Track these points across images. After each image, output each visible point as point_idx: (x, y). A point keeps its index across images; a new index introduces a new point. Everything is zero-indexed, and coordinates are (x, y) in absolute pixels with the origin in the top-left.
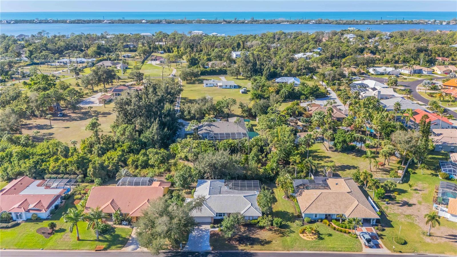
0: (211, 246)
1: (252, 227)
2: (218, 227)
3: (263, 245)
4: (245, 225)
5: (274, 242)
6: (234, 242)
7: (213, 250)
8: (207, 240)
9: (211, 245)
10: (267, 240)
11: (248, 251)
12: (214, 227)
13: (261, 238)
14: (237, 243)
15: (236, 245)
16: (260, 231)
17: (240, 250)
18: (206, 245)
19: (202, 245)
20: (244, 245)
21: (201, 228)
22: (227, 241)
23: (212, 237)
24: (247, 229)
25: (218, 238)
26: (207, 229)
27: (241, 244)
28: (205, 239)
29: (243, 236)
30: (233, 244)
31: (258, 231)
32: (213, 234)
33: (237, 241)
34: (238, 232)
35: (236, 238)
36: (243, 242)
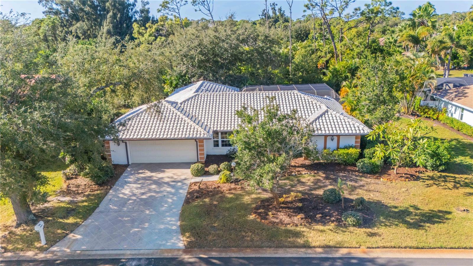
0: (183, 234)
1: (341, 170)
2: (218, 172)
4: (314, 167)
5: (458, 214)
6: (283, 216)
7: (189, 248)
8: (170, 209)
9: (183, 230)
11: (358, 253)
12: (207, 174)
13: (391, 203)
14: (296, 218)
15: (297, 226)
16: (377, 181)
17: (319, 247)
18: (161, 229)
19: (143, 228)
20: (331, 227)
21: (160, 175)
22: (255, 213)
23: (194, 200)
24: (324, 175)
25: (215, 203)
26: (179, 179)
27: (317, 222)
28: (164, 208)
29: (317, 196)
30: (282, 222)
31: (369, 180)
32: (197, 192)
33: (293, 212)
34: (292, 186)
35: (291, 202)
36: (324, 215)
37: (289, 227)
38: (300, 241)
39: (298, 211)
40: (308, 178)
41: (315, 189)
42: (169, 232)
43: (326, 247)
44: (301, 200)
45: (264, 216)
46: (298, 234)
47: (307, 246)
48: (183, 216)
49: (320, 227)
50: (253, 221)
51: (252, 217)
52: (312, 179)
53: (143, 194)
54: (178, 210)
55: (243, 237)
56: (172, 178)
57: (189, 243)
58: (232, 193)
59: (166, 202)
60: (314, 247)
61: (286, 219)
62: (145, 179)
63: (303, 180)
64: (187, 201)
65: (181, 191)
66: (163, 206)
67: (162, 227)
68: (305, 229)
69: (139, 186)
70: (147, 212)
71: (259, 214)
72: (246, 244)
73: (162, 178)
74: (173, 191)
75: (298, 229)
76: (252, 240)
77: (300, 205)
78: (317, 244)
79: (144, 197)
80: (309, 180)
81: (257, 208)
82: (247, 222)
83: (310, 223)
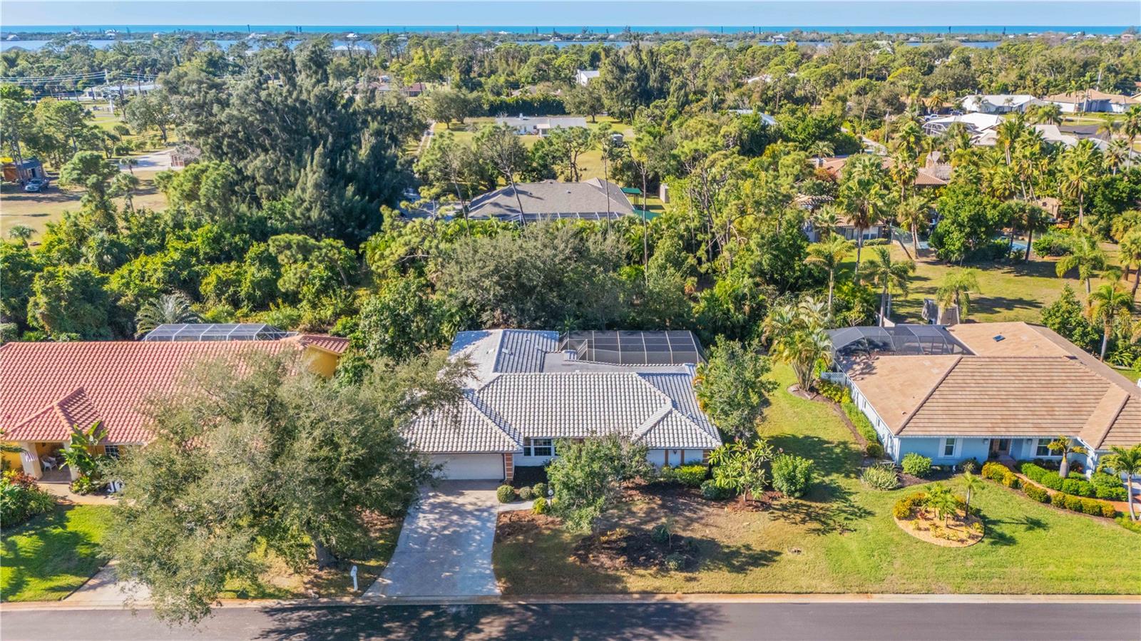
0: (498, 577)
1: (682, 495)
2: (532, 497)
3: (740, 569)
4: (651, 489)
5: (787, 555)
6: (604, 559)
7: (506, 594)
8: (480, 550)
9: (498, 575)
10: (757, 548)
11: (674, 599)
12: (517, 499)
13: (725, 541)
14: (618, 561)
15: (617, 570)
16: (720, 511)
17: (636, 593)
18: (474, 574)
19: (455, 573)
20: (652, 572)
21: (460, 500)
22: (575, 555)
23: (505, 538)
24: (660, 502)
25: (530, 541)
26: (484, 507)
27: (639, 565)
28: (472, 548)
29: (647, 532)
30: (602, 565)
31: (710, 510)
32: (509, 526)
33: (617, 554)
34: (620, 518)
35: (615, 542)
36: (649, 557)
37: (611, 572)
38: (619, 586)
39: (622, 552)
40: (640, 505)
41: (646, 523)
42: (483, 577)
43: (644, 593)
44: (627, 539)
45: (584, 559)
46: (618, 579)
47: (625, 592)
48: (495, 558)
49: (642, 572)
50: (573, 564)
51: (571, 559)
52: (645, 507)
53: (445, 528)
54: (488, 550)
55: (562, 582)
56: (475, 504)
57: (506, 589)
58: (549, 529)
59: (474, 540)
60: (632, 593)
61: (608, 563)
62: (442, 505)
63: (634, 509)
64: (498, 539)
65: (489, 525)
66: (471, 545)
67: (475, 571)
68: (625, 574)
69: (437, 516)
70: (455, 552)
71: (579, 556)
72: (563, 591)
73: (463, 505)
74: (479, 524)
75: (618, 573)
76: (570, 586)
77: (624, 544)
78: (635, 590)
79: (446, 532)
80: (641, 509)
81: (577, 549)
82: (565, 565)
83: (631, 567)
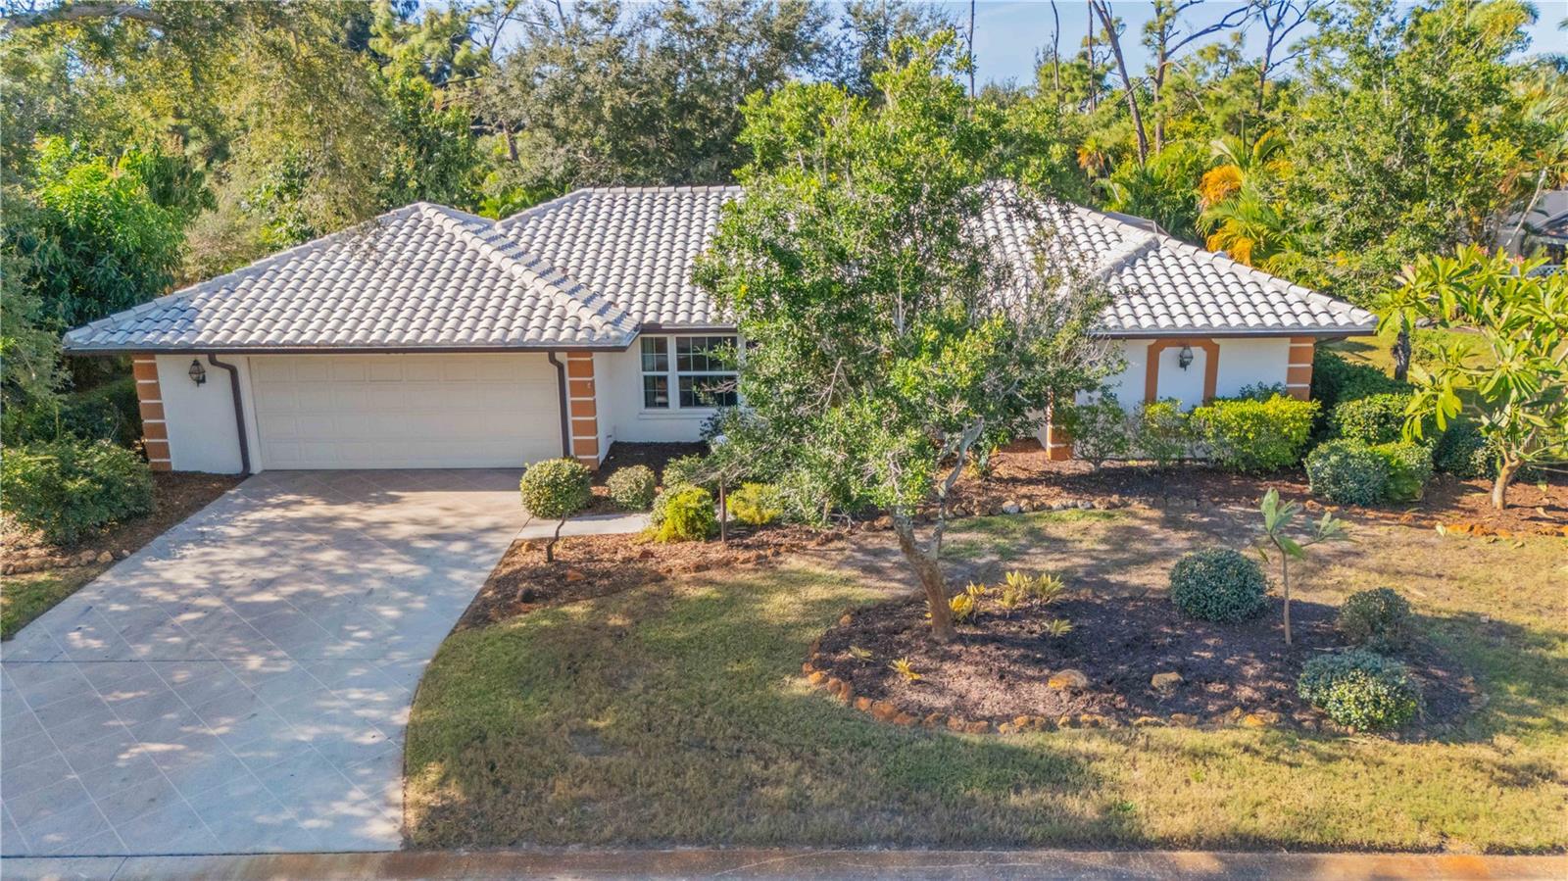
1: (1235, 495)
4: (1107, 483)
6: (970, 682)
9: (416, 749)
15: (1050, 726)
23: (509, 610)
25: (616, 621)
32: (535, 575)
37: (1009, 737)
41: (1121, 566)
43: (1239, 844)
44: (1059, 610)
48: (432, 686)
50: (808, 703)
51: (804, 684)
52: (1100, 527)
54: (416, 657)
55: (751, 783)
56: (432, 522)
57: (433, 817)
58: (711, 582)
59: (371, 620)
61: (991, 697)
62: (301, 526)
64: (478, 616)
65: (458, 575)
66: (346, 636)
67: (307, 733)
68: (1097, 745)
69: (260, 552)
70: (254, 662)
71: (845, 671)
72: (761, 824)
73: (385, 524)
74: (418, 572)
75: (1060, 743)
76: (799, 805)
77: (1062, 627)
78: (1184, 824)
79: (266, 597)
80: (1085, 531)
81: (833, 643)
83: (1124, 718)
